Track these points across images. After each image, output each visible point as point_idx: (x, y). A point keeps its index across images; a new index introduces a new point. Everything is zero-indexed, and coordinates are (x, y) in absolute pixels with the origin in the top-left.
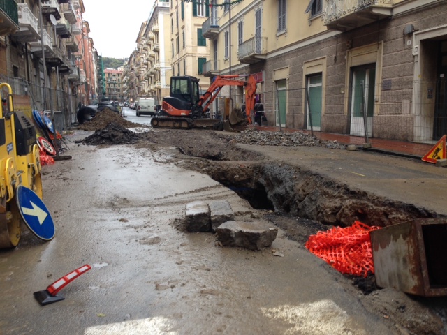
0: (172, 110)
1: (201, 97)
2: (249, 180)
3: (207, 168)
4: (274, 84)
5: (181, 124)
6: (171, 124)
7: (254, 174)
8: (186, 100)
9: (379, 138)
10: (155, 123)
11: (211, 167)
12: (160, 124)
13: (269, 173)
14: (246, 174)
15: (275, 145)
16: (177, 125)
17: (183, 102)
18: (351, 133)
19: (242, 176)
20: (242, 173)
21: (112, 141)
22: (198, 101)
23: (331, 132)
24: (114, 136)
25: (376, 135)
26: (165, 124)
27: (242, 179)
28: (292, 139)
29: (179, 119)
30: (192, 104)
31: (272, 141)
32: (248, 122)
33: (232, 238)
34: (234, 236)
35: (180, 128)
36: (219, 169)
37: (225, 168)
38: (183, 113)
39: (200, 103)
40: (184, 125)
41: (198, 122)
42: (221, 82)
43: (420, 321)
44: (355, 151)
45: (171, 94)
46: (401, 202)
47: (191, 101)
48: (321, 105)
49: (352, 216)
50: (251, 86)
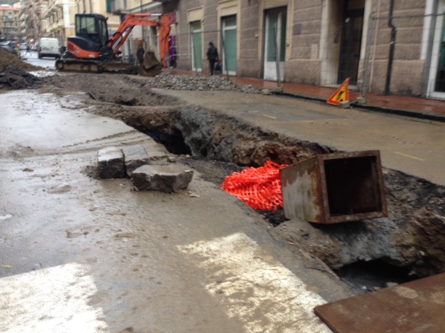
0: (78, 52)
1: (110, 38)
2: (166, 125)
3: (121, 114)
4: (189, 25)
5: (90, 68)
6: (78, 67)
7: (171, 120)
8: (94, 41)
9: (290, 82)
10: (60, 66)
11: (125, 112)
12: (66, 67)
13: (186, 118)
14: (163, 120)
15: (191, 90)
16: (86, 68)
17: (91, 43)
18: (265, 77)
19: (158, 121)
20: (158, 118)
21: (10, 85)
22: (108, 42)
23: (246, 76)
24: (13, 80)
25: (287, 80)
26: (72, 67)
27: (158, 124)
28: (208, 83)
29: (87, 62)
30: (101, 46)
31: (188, 86)
32: (163, 66)
33: (148, 182)
34: (149, 180)
35: (89, 71)
36: (134, 115)
37: (140, 113)
38: (92, 55)
39: (109, 44)
40: (94, 68)
41: (109, 65)
42: (132, 22)
43: (321, 246)
44: (268, 95)
45: (77, 34)
46: (307, 142)
47: (100, 42)
48: (236, 49)
49: (265, 157)
50: (164, 27)
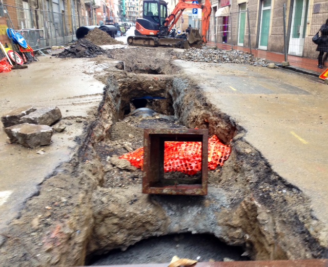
0: (142, 30)
1: (167, 19)
4: (238, 7)
5: (149, 43)
6: (142, 42)
7: (167, 86)
8: (155, 21)
9: (307, 57)
10: (131, 41)
12: (134, 42)
14: (159, 86)
15: (207, 62)
16: (147, 43)
17: (152, 23)
18: (289, 53)
19: (155, 87)
20: (155, 84)
21: (75, 54)
22: (164, 22)
24: (78, 51)
25: (305, 55)
26: (138, 42)
27: (155, 89)
29: (148, 38)
30: (160, 25)
31: (205, 59)
35: (149, 45)
36: (136, 80)
37: (141, 80)
38: (152, 33)
39: (165, 24)
40: (152, 43)
41: (162, 40)
42: (183, 5)
44: (275, 68)
45: (144, 16)
47: (159, 23)
48: (269, 27)
49: (202, 124)
50: (207, 9)
